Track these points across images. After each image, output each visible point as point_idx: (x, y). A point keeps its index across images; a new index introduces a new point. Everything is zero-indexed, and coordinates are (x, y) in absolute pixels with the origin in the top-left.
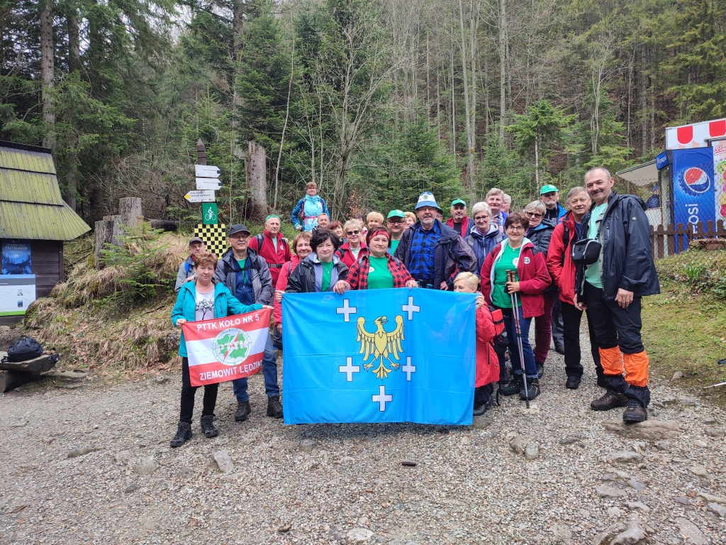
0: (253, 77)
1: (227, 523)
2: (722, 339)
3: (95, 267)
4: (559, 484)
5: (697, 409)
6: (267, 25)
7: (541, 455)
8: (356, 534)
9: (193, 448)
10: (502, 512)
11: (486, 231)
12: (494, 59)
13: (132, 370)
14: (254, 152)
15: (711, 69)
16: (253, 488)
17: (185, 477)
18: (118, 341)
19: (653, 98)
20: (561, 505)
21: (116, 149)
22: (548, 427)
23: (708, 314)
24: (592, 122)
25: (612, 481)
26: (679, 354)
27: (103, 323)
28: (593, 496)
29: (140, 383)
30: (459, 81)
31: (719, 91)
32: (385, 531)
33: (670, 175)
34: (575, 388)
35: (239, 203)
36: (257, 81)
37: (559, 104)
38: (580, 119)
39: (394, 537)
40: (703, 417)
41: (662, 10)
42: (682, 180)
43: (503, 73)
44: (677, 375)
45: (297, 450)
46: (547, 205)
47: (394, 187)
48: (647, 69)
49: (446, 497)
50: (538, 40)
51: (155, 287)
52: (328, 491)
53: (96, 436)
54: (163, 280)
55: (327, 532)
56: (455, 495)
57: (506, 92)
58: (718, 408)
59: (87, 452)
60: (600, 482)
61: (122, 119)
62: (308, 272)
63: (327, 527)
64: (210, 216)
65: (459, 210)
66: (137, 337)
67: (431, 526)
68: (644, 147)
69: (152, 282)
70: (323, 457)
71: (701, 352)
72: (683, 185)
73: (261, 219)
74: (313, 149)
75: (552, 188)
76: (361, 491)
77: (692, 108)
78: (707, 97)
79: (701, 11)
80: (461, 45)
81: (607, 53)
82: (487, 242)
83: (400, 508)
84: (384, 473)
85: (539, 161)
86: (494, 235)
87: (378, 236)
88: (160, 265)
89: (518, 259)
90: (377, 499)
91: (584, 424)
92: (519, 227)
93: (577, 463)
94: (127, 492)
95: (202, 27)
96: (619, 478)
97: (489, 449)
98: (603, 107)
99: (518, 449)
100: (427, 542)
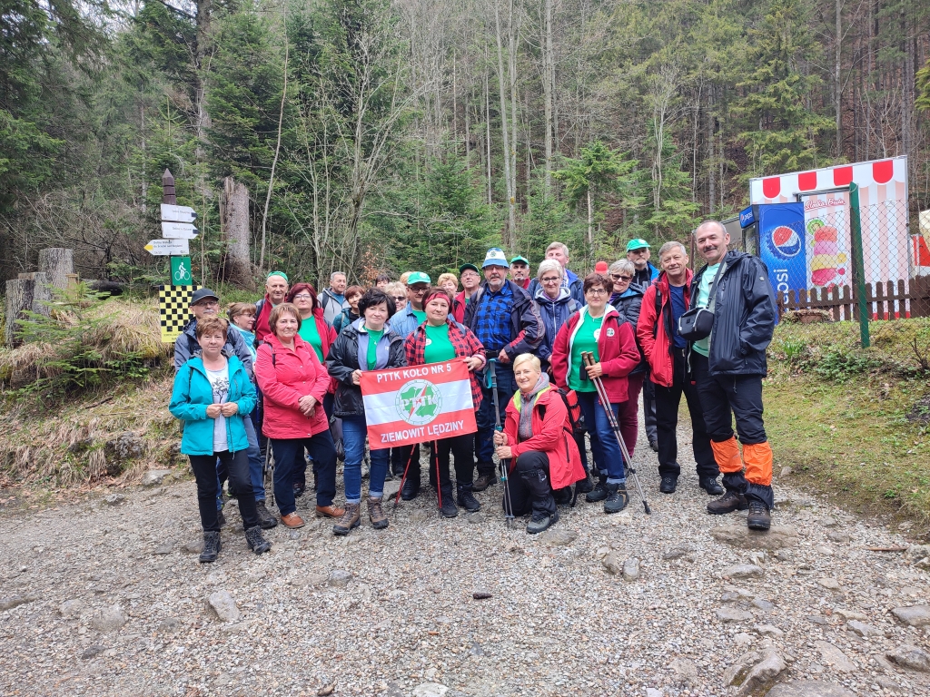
0: (230, 92)
1: (242, 690)
2: (832, 427)
3: (5, 345)
4: (671, 609)
5: (814, 510)
6: (248, 25)
7: (642, 575)
8: (425, 691)
9: (175, 590)
10: (608, 648)
11: (555, 296)
12: (536, 88)
13: (68, 488)
14: (232, 191)
15: (786, 114)
16: (272, 640)
17: (170, 631)
18: (43, 448)
19: (721, 145)
20: (678, 634)
21: (34, 180)
22: (646, 539)
23: (814, 398)
24: (653, 171)
25: (733, 601)
26: (785, 446)
27: (20, 423)
28: (714, 621)
29: (81, 505)
30: (494, 114)
31: (794, 140)
32: (462, 684)
33: (756, 235)
34: (671, 491)
35: (212, 259)
36: (236, 97)
37: (615, 147)
38: (639, 167)
39: (476, 690)
40: (823, 520)
41: (731, 41)
42: (769, 241)
43: (548, 105)
44: (785, 471)
45: (326, 585)
46: (636, 265)
47: (419, 243)
48: (714, 110)
49: (535, 634)
50: (590, 68)
51: (98, 371)
52: (377, 637)
53: (26, 581)
54: (110, 363)
55: (385, 692)
56: (545, 631)
57: (553, 130)
58: (837, 508)
59: (15, 605)
60: (719, 603)
61: (43, 139)
62: (350, 344)
63: (384, 685)
64: (182, 275)
65: (519, 269)
66: (73, 442)
67: (522, 673)
68: (712, 203)
69: (93, 365)
70: (363, 592)
71: (809, 443)
72: (771, 247)
73: (242, 281)
74: (315, 190)
75: (642, 243)
76: (422, 634)
77: (765, 159)
78: (781, 146)
79: (774, 46)
80: (498, 68)
81: (670, 89)
82: (558, 310)
83: (477, 652)
84: (449, 608)
85: (593, 215)
86: (564, 302)
87: (437, 300)
88: (104, 342)
89: (599, 330)
90: (445, 643)
91: (687, 534)
92: (600, 290)
93: (688, 581)
94: (85, 657)
95: (153, 21)
96: (740, 597)
97: (577, 570)
98: (665, 154)
99: (613, 569)
100: (519, 694)
